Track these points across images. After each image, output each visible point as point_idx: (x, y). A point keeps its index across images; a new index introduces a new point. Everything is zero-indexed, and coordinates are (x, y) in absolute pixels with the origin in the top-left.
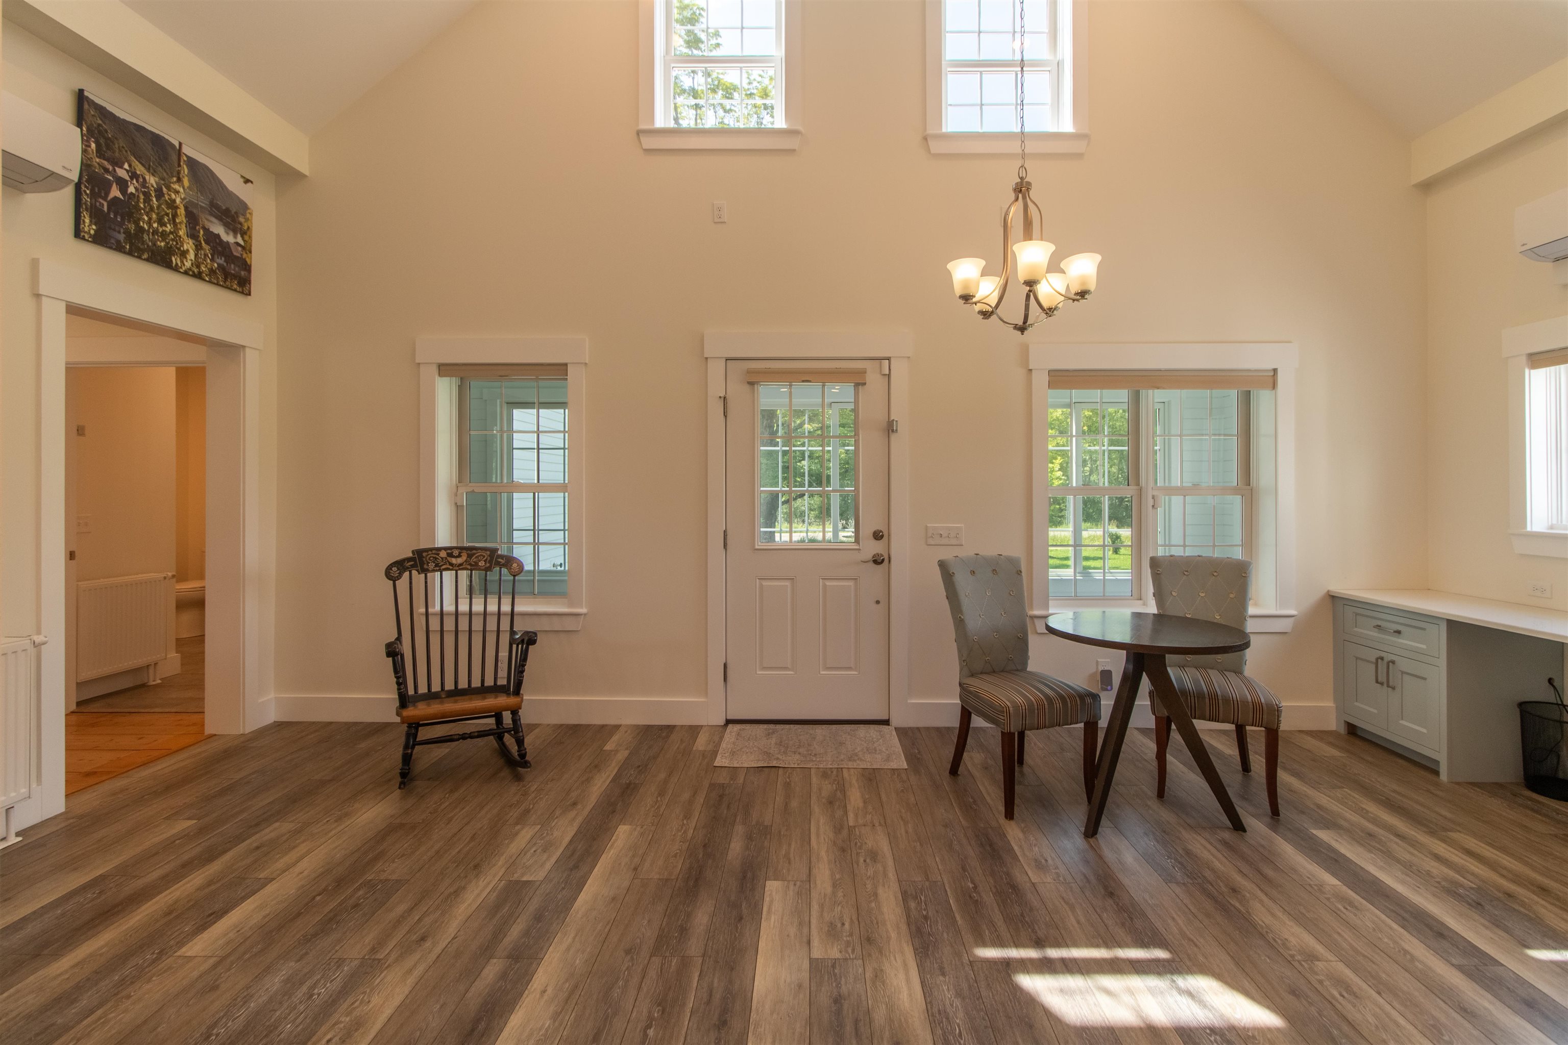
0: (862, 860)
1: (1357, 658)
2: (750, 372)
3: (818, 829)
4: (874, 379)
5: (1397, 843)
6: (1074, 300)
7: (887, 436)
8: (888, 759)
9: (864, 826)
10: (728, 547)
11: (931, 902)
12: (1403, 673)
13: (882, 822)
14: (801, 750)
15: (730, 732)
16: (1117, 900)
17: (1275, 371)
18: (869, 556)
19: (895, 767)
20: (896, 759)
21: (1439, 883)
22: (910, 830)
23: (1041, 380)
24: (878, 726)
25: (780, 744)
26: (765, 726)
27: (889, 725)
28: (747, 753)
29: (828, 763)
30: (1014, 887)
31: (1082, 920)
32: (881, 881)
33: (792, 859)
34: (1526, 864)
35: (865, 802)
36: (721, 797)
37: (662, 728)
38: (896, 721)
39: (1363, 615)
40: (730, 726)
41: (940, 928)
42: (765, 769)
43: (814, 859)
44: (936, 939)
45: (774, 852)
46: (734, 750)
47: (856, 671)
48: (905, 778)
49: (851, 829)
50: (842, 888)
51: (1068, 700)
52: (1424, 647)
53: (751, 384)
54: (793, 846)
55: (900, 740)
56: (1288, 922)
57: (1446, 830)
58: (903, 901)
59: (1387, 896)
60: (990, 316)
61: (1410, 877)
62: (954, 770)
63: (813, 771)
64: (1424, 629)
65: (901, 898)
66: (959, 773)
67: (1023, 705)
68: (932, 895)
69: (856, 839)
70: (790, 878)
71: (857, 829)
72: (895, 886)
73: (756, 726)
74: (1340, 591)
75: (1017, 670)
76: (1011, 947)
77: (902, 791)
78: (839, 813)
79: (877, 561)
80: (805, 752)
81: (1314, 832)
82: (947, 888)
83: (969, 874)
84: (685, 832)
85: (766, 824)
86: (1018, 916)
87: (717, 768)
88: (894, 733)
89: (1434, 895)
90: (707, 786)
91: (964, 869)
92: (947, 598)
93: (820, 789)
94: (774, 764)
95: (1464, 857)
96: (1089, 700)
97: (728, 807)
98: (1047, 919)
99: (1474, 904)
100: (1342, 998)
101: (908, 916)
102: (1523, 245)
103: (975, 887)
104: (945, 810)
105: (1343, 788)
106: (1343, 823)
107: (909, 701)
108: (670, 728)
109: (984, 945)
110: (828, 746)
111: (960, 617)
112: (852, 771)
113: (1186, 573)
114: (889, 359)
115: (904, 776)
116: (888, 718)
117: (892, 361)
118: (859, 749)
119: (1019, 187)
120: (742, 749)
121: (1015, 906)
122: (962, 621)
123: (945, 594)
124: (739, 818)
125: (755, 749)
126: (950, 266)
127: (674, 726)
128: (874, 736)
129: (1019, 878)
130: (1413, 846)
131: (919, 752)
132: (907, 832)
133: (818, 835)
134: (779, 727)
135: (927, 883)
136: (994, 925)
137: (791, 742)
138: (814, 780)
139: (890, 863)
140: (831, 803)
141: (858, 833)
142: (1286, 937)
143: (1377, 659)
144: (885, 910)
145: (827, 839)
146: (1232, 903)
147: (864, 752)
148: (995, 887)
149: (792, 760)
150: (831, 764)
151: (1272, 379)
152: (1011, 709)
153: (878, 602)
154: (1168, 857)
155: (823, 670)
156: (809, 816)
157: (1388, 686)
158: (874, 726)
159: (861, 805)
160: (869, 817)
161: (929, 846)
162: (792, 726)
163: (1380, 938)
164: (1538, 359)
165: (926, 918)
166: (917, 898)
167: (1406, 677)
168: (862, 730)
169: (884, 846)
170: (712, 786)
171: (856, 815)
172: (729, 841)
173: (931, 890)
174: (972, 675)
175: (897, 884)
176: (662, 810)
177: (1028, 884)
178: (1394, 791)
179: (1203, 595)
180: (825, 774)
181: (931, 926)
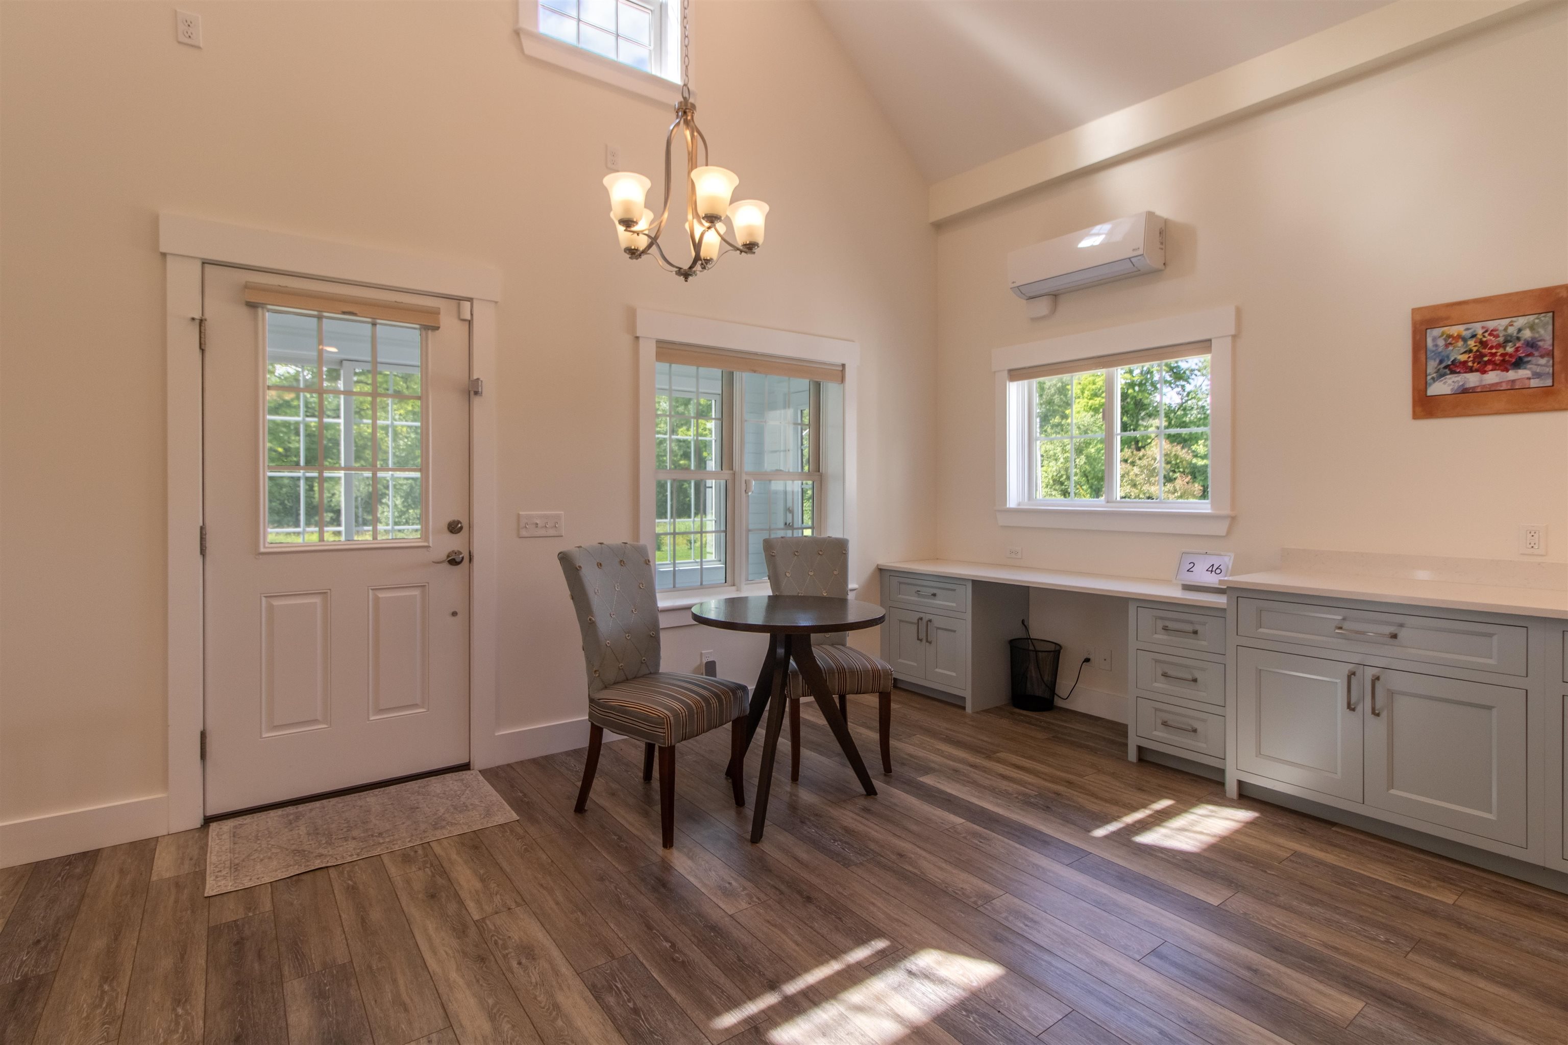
0: (514, 964)
1: (900, 621)
2: (247, 287)
3: (430, 940)
4: (448, 322)
5: (974, 773)
6: (741, 252)
7: (467, 396)
8: (488, 813)
9: (497, 913)
10: (208, 551)
11: (631, 986)
12: (938, 628)
13: (519, 900)
14: (355, 833)
15: (218, 835)
16: (818, 903)
17: (843, 366)
18: (442, 554)
19: (502, 821)
20: (498, 810)
21: (1017, 798)
22: (561, 899)
23: (648, 350)
24: (456, 773)
25: (315, 832)
26: (279, 812)
27: (469, 769)
28: (262, 860)
29: (404, 840)
30: (714, 928)
31: (799, 939)
32: (554, 983)
33: (408, 1001)
34: (1049, 766)
35: (482, 880)
36: (239, 943)
37: (68, 861)
38: (480, 761)
39: (908, 584)
40: (214, 826)
41: (659, 1017)
42: (303, 877)
43: (443, 989)
44: (661, 1035)
45: (373, 1003)
46: (237, 861)
47: (423, 707)
48: (521, 832)
49: (480, 925)
50: (505, 1016)
51: (723, 697)
52: (954, 605)
53: (253, 306)
54: (401, 982)
55: (493, 785)
56: (954, 871)
57: (995, 753)
58: (596, 999)
59: (998, 821)
60: (640, 255)
61: (1000, 799)
62: (580, 808)
63: (386, 859)
64: (954, 590)
65: (592, 997)
66: (586, 808)
67: (683, 711)
68: (629, 976)
69: (493, 936)
70: (417, 1035)
71: (488, 922)
72: (576, 983)
73: (262, 816)
74: (887, 564)
75: (651, 673)
76: (745, 1002)
77: (526, 850)
78: (452, 908)
79: (454, 561)
80: (362, 835)
81: (921, 779)
82: (641, 959)
83: (658, 931)
84: (186, 1029)
85: (340, 961)
86: (735, 962)
87: (211, 899)
88: (481, 778)
89: (1021, 809)
90: (205, 933)
91: (650, 927)
92: (573, 598)
93: (408, 882)
94: (318, 864)
95: (1016, 771)
96: (739, 693)
97: (260, 956)
98: (767, 954)
99: (1045, 808)
100: (1027, 928)
101: (614, 1020)
102: (1013, 283)
103: (673, 945)
104: (591, 859)
105: (916, 735)
106: (933, 765)
107: (496, 734)
108: (90, 858)
109: (718, 1014)
110: (395, 816)
111: (590, 619)
112: (445, 842)
113: (796, 553)
114: (470, 300)
115: (520, 831)
116: (468, 761)
117: (475, 302)
118: (442, 811)
119: (684, 108)
120: (249, 855)
121: (728, 952)
122: (592, 624)
123: (569, 593)
124: (286, 968)
125: (274, 850)
126: (607, 180)
127: (98, 852)
128: (456, 788)
129: (715, 915)
130: (984, 771)
131: (525, 795)
132: (557, 903)
133: (434, 952)
134: (301, 808)
135: (615, 963)
136: (717, 986)
137: (333, 826)
138: (393, 871)
139: (555, 953)
140: (433, 896)
141: (491, 927)
142: (961, 886)
143: (918, 620)
144: (579, 1023)
145: (450, 952)
146: (906, 868)
147: (453, 813)
148: (694, 936)
149: (346, 852)
150: (409, 842)
151: (840, 373)
152: (672, 718)
153: (454, 614)
154: (833, 840)
155: (374, 714)
156: (407, 926)
157: (927, 641)
158: (450, 775)
159: (478, 885)
160: (497, 899)
161: (594, 912)
162: (324, 802)
163: (1015, 861)
164: (1016, 374)
165: (636, 1011)
166: (612, 988)
167: (940, 632)
168: (435, 784)
169: (538, 934)
170: (215, 932)
171: (478, 902)
172: (282, 1013)
173: (624, 971)
174: (606, 688)
175: (578, 979)
176: (120, 1006)
177: (726, 919)
178: (947, 729)
179: (811, 574)
180: (406, 858)
181: (647, 1019)
